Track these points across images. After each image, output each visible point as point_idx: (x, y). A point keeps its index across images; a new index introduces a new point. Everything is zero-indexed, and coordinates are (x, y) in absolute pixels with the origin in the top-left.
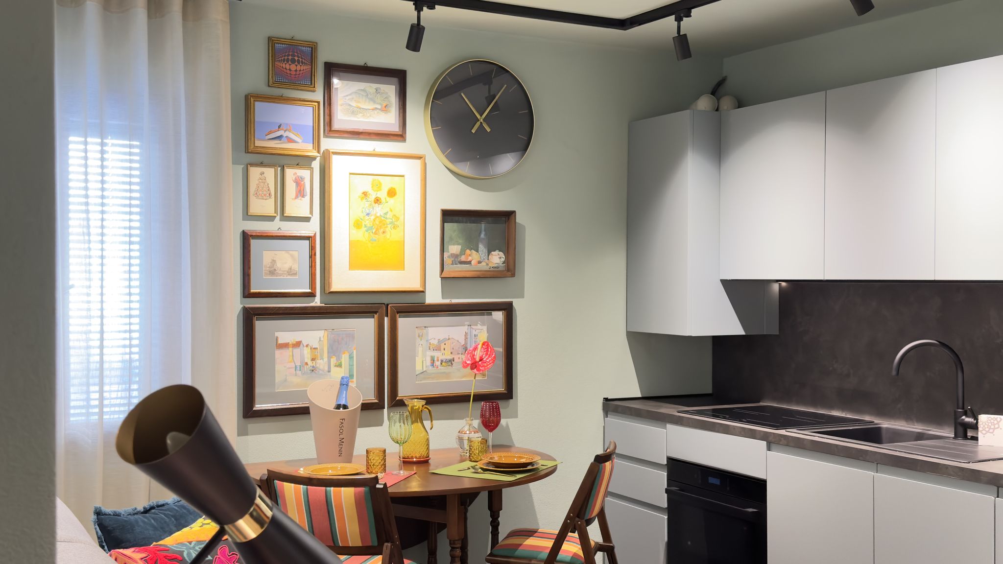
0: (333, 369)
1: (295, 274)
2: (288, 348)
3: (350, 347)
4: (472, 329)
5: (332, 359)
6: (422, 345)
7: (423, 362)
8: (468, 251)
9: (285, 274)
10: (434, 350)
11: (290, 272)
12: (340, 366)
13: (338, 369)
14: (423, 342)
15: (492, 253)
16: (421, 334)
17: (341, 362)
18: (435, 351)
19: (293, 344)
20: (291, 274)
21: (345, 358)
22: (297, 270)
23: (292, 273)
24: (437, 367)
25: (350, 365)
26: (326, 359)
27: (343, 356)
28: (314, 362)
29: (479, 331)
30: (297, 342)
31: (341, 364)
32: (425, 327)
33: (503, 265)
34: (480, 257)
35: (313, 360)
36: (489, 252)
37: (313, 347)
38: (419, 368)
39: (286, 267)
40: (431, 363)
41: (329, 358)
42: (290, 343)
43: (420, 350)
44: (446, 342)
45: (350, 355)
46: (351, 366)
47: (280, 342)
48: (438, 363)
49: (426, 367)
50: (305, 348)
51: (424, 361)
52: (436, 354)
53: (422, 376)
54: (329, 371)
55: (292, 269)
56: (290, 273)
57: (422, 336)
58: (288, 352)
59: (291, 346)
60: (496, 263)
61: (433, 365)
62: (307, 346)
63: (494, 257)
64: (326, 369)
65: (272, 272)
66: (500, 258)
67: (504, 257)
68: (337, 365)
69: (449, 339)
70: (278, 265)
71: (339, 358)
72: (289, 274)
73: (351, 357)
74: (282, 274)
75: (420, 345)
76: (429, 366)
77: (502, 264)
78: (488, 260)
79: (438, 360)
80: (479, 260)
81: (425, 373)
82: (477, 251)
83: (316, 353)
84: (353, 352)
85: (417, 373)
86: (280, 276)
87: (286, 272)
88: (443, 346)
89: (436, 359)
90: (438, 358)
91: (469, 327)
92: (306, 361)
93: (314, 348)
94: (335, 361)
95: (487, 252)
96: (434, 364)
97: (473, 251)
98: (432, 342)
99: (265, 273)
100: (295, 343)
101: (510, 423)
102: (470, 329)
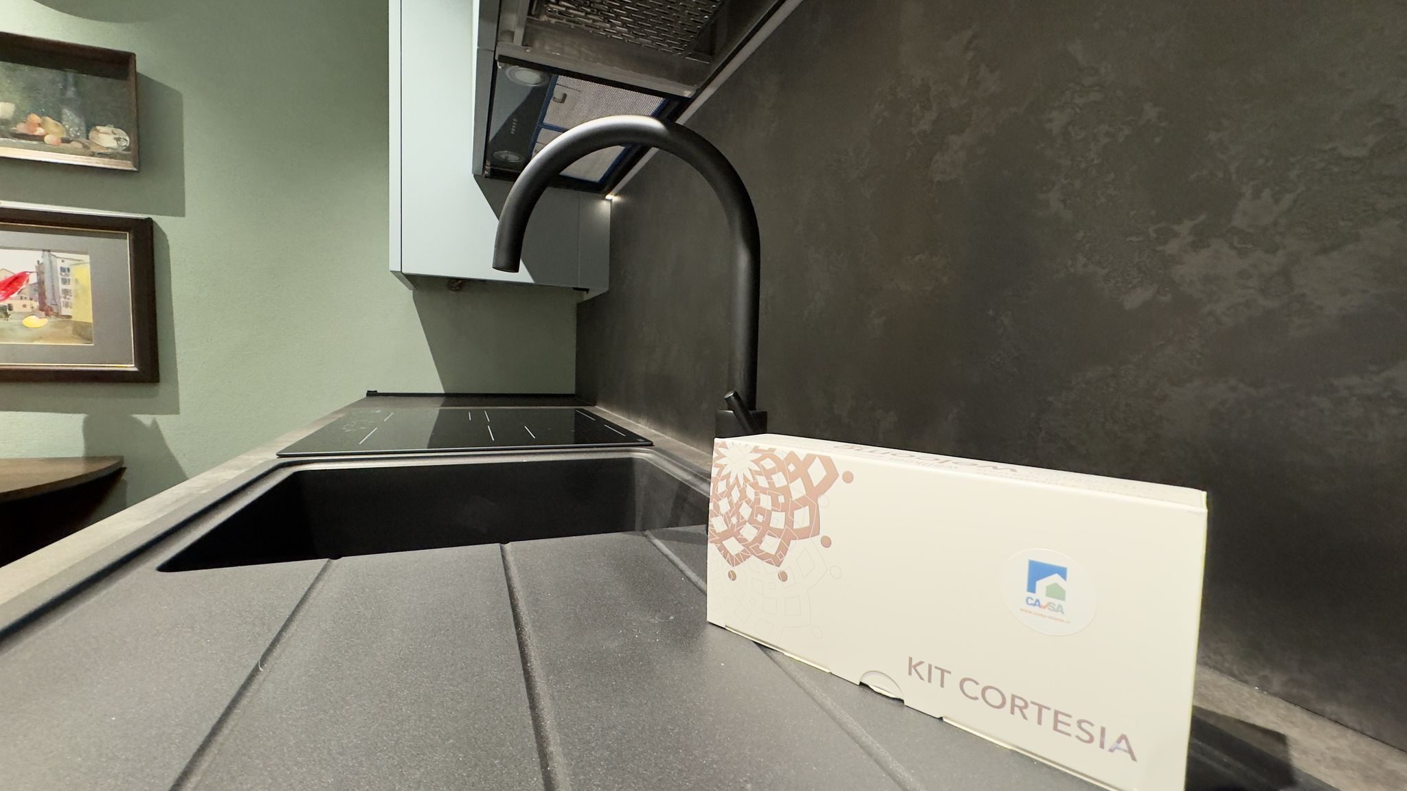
4: (52, 257)
8: (35, 118)
15: (98, 127)
29: (73, 262)
33: (125, 153)
34: (68, 131)
36: (90, 126)
60: (108, 148)
63: (101, 135)
66: (118, 139)
67: (128, 138)
77: (124, 150)
78: (88, 138)
80: (65, 136)
82: (59, 118)
91: (46, 253)
95: (83, 124)
97: (48, 118)
101: (159, 422)
102: (49, 256)
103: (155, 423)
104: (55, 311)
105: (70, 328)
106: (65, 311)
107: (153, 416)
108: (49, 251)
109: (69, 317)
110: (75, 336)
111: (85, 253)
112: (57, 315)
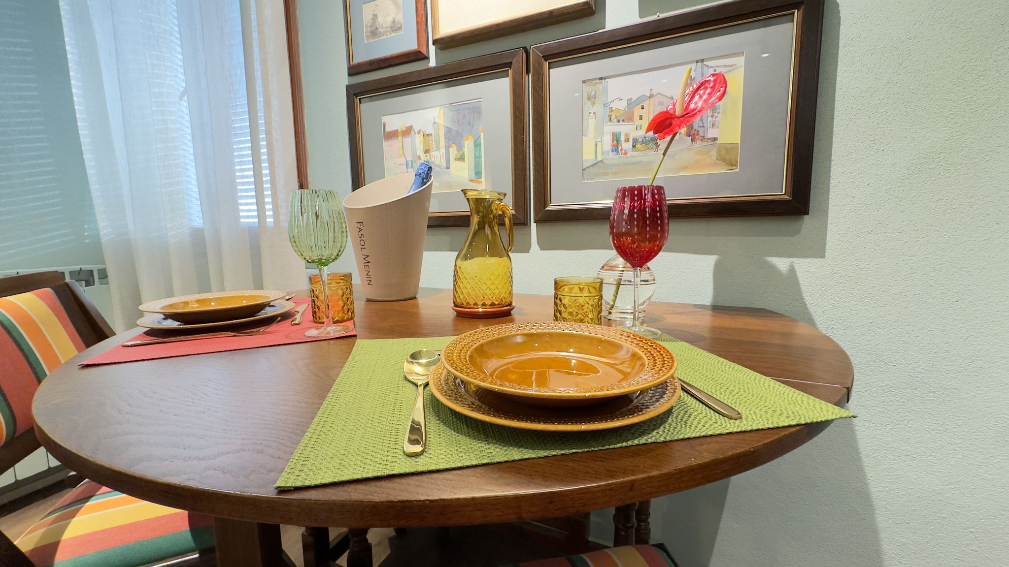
0: (454, 164)
1: (400, 28)
2: (397, 137)
3: (475, 128)
4: (705, 68)
5: (451, 150)
6: (594, 113)
7: (596, 145)
9: (387, 31)
10: (619, 121)
11: (395, 27)
12: (461, 158)
13: (460, 163)
14: (598, 108)
16: (593, 93)
17: (463, 154)
18: (621, 123)
19: (402, 131)
20: (396, 30)
21: (468, 146)
22: (402, 21)
23: (395, 28)
24: (626, 153)
25: (475, 158)
26: (443, 150)
27: (466, 143)
28: (428, 155)
29: (726, 70)
30: (406, 128)
31: (464, 156)
32: (601, 79)
35: (427, 151)
37: (427, 133)
38: (588, 156)
39: (389, 19)
40: (613, 146)
41: (447, 148)
42: (400, 130)
43: (591, 123)
44: (646, 104)
45: (475, 142)
46: (477, 157)
47: (388, 129)
48: (627, 146)
49: (603, 154)
50: (417, 135)
51: (599, 144)
52: (624, 129)
53: (594, 170)
54: (448, 168)
55: (396, 21)
56: (394, 29)
57: (595, 98)
58: (396, 143)
59: (401, 134)
61: (617, 150)
62: (419, 132)
64: (444, 164)
65: (374, 33)
68: (458, 156)
69: (651, 96)
70: (379, 21)
71: (460, 147)
72: (392, 31)
73: (477, 145)
74: (385, 32)
75: (592, 115)
76: (609, 151)
79: (627, 140)
81: (600, 164)
83: (430, 142)
84: (479, 137)
85: (586, 165)
86: (383, 36)
87: (389, 29)
88: (638, 111)
89: (623, 138)
90: (627, 135)
91: (700, 64)
92: (418, 155)
93: (428, 135)
94: (456, 152)
96: (620, 148)
98: (614, 106)
99: (366, 35)
100: (404, 129)
101: (797, 268)
102: (702, 68)
103: (792, 270)
104: (701, 134)
105: (714, 153)
106: (711, 134)
107: (791, 260)
108: (702, 61)
109: (715, 139)
110: (719, 162)
111: (740, 54)
112: (703, 139)
